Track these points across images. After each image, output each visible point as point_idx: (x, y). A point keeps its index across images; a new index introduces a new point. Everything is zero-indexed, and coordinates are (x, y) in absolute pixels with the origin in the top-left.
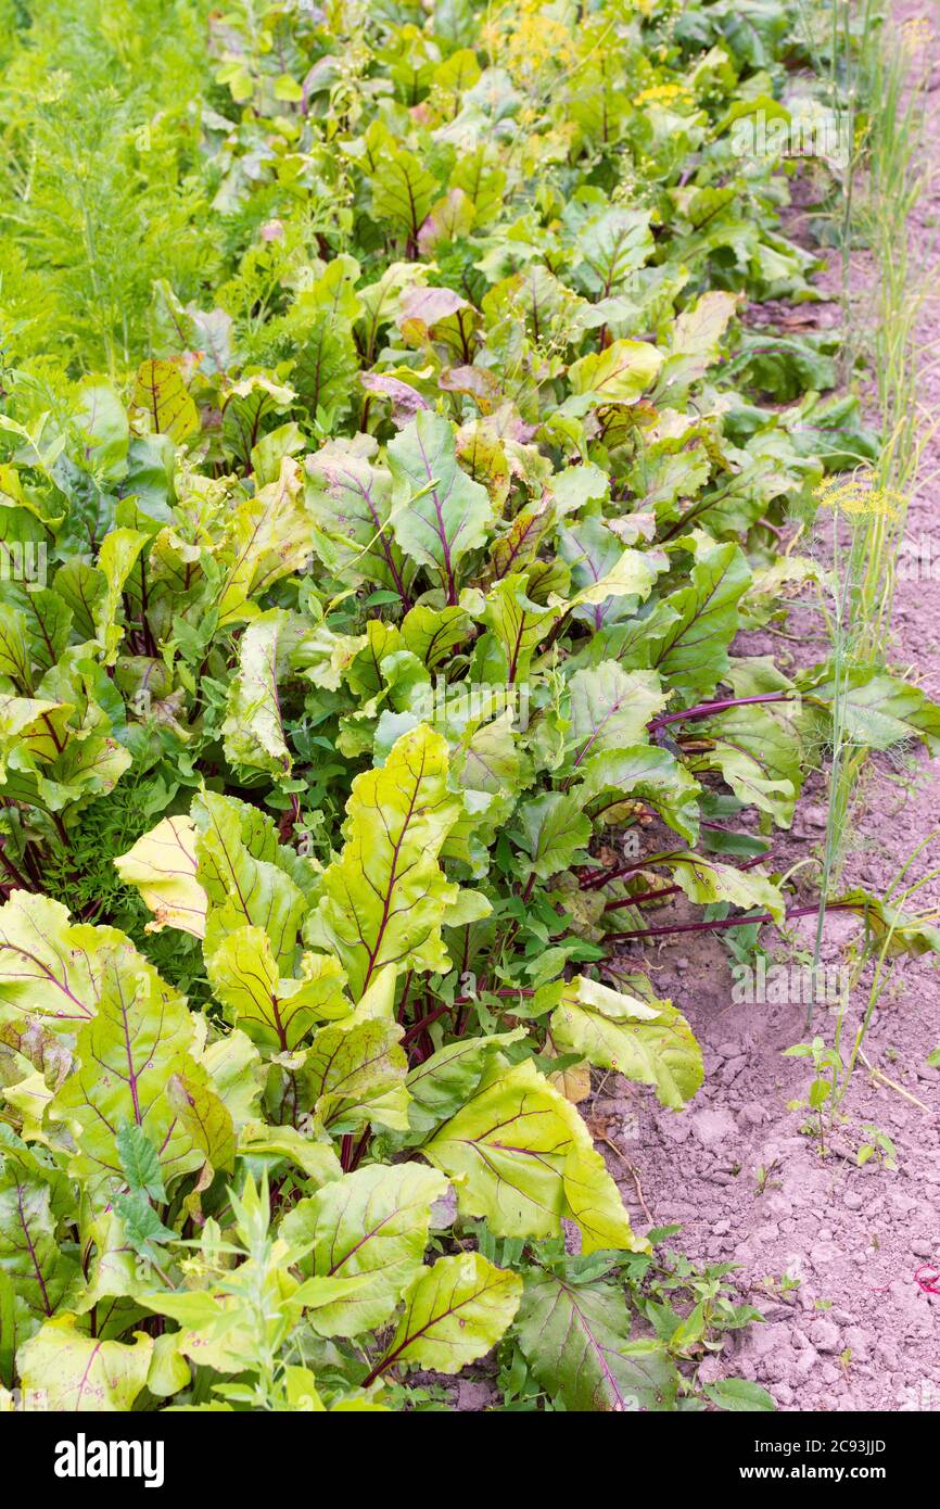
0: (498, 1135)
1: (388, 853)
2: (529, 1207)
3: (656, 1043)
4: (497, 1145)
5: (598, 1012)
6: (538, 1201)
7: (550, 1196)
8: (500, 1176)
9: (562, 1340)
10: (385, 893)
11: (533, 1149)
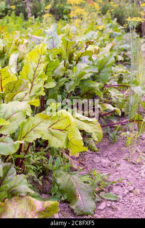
0: (53, 126)
1: (33, 72)
2: (59, 142)
3: (92, 127)
4: (53, 129)
5: (79, 119)
6: (61, 140)
7: (64, 139)
8: (53, 135)
9: (67, 181)
10: (32, 81)
11: (61, 129)
